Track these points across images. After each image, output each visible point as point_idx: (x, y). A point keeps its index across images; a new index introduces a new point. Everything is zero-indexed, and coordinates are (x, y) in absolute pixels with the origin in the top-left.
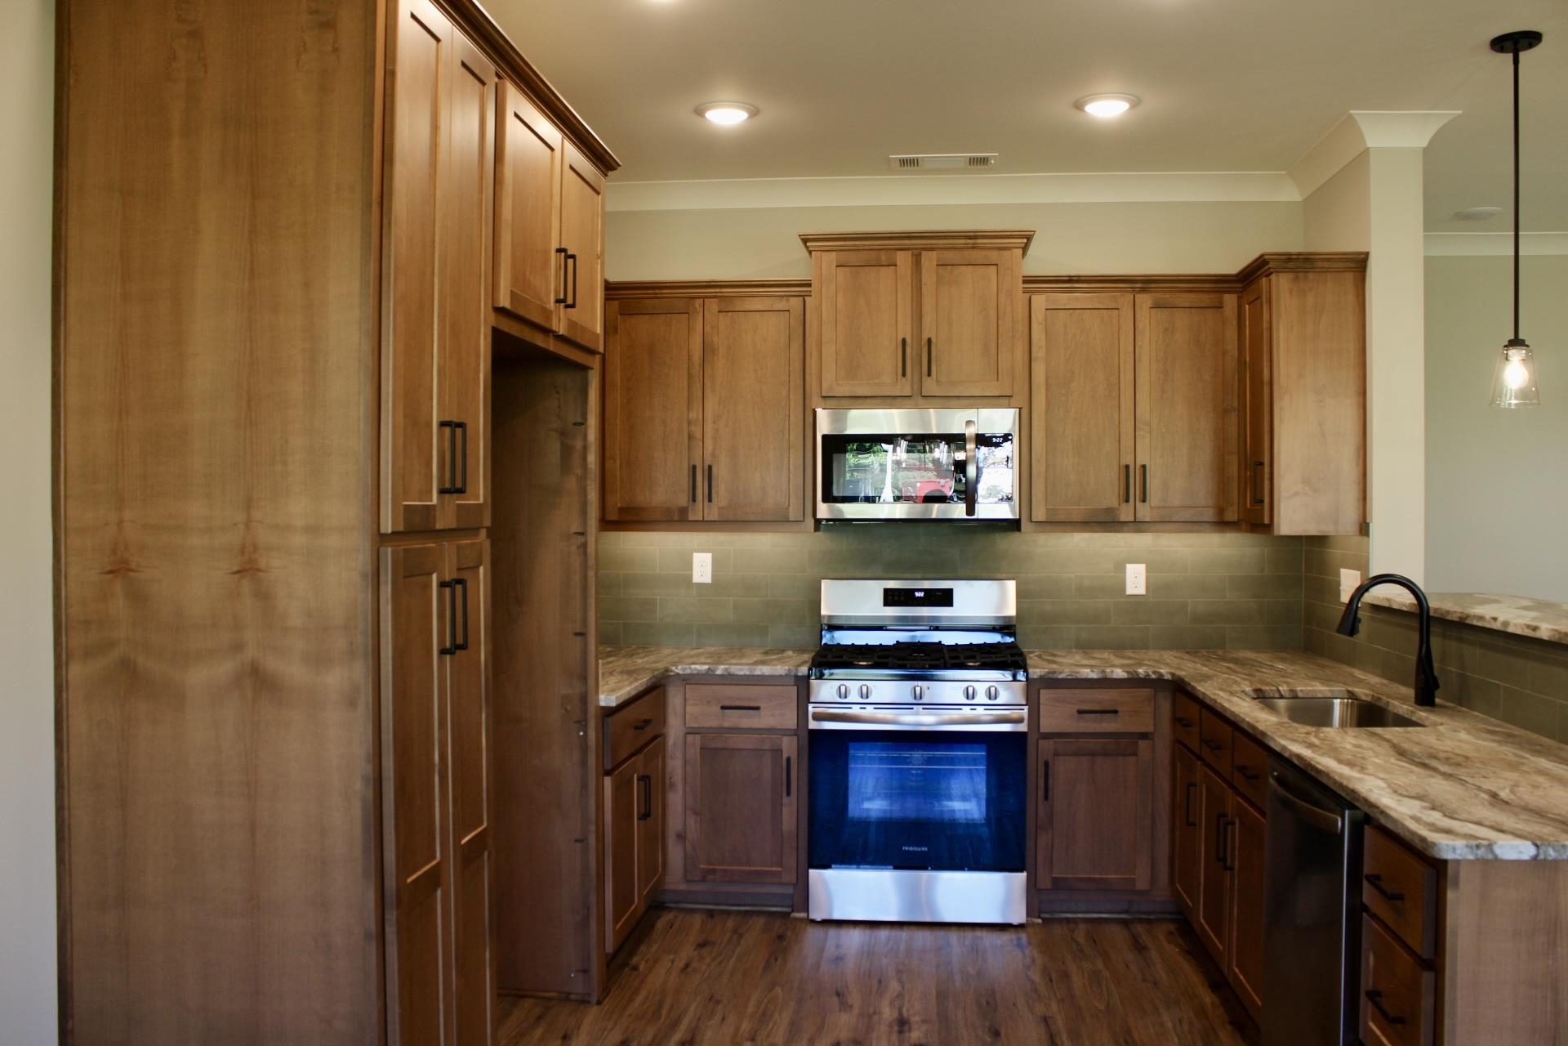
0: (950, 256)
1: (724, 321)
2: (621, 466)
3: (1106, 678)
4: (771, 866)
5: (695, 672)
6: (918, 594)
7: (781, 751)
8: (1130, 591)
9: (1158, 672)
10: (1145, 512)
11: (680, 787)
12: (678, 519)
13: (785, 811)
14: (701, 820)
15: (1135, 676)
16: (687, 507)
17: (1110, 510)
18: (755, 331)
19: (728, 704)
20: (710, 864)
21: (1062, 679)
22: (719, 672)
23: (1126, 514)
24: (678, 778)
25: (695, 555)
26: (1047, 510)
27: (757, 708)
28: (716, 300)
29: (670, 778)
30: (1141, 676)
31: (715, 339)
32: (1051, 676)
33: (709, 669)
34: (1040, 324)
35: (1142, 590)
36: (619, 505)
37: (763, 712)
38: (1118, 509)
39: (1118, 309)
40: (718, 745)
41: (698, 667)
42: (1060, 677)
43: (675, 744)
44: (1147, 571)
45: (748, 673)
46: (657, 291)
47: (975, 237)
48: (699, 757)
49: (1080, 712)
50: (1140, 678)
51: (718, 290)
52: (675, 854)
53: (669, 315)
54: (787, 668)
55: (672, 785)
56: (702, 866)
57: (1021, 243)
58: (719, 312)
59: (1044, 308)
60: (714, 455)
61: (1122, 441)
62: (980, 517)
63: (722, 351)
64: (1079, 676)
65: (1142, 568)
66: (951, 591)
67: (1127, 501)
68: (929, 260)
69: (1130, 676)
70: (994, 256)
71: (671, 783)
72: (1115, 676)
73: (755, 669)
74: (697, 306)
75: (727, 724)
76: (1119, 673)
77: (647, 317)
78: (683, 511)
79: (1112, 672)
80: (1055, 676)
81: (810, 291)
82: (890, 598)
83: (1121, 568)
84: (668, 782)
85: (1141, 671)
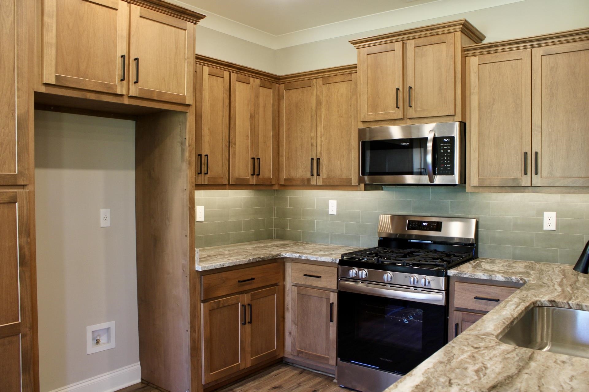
0: (421, 41)
1: (325, 88)
2: (285, 159)
3: (492, 280)
4: (325, 355)
5: (294, 257)
6: (424, 224)
7: (330, 299)
8: (546, 227)
9: (524, 279)
10: (537, 180)
11: (290, 310)
12: (307, 185)
13: (331, 329)
14: (297, 327)
15: (510, 281)
16: (310, 179)
17: (515, 179)
18: (338, 92)
19: (308, 274)
20: (301, 349)
21: (466, 278)
22: (303, 258)
23: (525, 181)
24: (290, 306)
25: (330, 201)
26: (479, 179)
27: (320, 277)
28: (322, 79)
29: (287, 306)
30: (513, 281)
31: (321, 98)
32: (460, 275)
33: (299, 256)
34: (475, 73)
35: (553, 227)
36: (284, 178)
37: (322, 279)
38: (521, 179)
39: (521, 59)
40: (304, 293)
41: (295, 254)
42: (465, 276)
43: (289, 290)
44: (557, 217)
45: (315, 260)
46: (299, 78)
47: (434, 29)
48: (296, 298)
49: (476, 298)
50: (513, 282)
51: (322, 74)
52: (288, 341)
53: (303, 88)
54: (332, 258)
55: (288, 309)
56: (297, 349)
57: (459, 28)
58: (323, 84)
59: (477, 64)
60: (321, 153)
61: (524, 138)
62: (437, 183)
63: (324, 103)
64: (476, 277)
65: (553, 214)
66: (441, 223)
67: (526, 173)
68: (411, 45)
69: (507, 280)
70: (443, 37)
71: (287, 308)
72: (497, 279)
73: (318, 258)
74: (314, 82)
75: (307, 283)
76: (500, 277)
77: (295, 90)
78: (309, 180)
79: (496, 276)
80: (462, 276)
81: (357, 70)
82: (411, 225)
83: (540, 214)
84: (286, 307)
85: (513, 277)
